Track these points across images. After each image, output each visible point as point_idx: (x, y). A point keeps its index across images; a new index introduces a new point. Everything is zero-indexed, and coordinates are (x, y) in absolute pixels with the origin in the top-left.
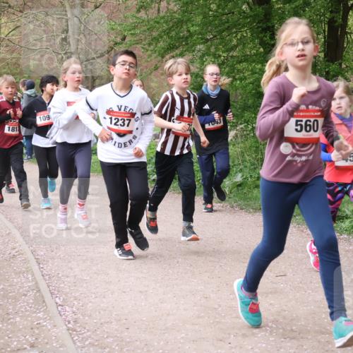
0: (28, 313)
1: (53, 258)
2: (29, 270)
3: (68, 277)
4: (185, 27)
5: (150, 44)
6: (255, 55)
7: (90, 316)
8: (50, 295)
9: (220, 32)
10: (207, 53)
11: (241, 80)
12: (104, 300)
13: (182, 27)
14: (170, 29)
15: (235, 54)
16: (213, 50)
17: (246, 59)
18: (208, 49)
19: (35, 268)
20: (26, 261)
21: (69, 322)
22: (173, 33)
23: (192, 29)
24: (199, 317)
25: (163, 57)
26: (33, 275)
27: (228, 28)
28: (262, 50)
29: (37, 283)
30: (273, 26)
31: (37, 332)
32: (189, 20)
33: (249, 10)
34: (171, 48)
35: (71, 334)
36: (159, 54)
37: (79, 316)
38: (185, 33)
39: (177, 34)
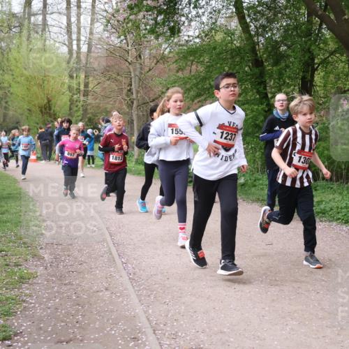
0: (103, 268)
1: (120, 233)
2: (104, 240)
3: (129, 245)
4: (208, 82)
6: (254, 99)
7: (144, 270)
8: (118, 257)
12: (153, 260)
13: (205, 82)
14: (198, 83)
17: (247, 102)
19: (109, 239)
20: (103, 234)
21: (130, 274)
22: (200, 86)
23: (212, 83)
25: (193, 101)
26: (107, 243)
28: (258, 96)
29: (110, 249)
30: (265, 82)
31: (110, 280)
32: (210, 77)
33: (249, 71)
34: (199, 95)
35: (131, 282)
36: (191, 99)
37: (137, 270)
38: (208, 85)
39: (202, 86)
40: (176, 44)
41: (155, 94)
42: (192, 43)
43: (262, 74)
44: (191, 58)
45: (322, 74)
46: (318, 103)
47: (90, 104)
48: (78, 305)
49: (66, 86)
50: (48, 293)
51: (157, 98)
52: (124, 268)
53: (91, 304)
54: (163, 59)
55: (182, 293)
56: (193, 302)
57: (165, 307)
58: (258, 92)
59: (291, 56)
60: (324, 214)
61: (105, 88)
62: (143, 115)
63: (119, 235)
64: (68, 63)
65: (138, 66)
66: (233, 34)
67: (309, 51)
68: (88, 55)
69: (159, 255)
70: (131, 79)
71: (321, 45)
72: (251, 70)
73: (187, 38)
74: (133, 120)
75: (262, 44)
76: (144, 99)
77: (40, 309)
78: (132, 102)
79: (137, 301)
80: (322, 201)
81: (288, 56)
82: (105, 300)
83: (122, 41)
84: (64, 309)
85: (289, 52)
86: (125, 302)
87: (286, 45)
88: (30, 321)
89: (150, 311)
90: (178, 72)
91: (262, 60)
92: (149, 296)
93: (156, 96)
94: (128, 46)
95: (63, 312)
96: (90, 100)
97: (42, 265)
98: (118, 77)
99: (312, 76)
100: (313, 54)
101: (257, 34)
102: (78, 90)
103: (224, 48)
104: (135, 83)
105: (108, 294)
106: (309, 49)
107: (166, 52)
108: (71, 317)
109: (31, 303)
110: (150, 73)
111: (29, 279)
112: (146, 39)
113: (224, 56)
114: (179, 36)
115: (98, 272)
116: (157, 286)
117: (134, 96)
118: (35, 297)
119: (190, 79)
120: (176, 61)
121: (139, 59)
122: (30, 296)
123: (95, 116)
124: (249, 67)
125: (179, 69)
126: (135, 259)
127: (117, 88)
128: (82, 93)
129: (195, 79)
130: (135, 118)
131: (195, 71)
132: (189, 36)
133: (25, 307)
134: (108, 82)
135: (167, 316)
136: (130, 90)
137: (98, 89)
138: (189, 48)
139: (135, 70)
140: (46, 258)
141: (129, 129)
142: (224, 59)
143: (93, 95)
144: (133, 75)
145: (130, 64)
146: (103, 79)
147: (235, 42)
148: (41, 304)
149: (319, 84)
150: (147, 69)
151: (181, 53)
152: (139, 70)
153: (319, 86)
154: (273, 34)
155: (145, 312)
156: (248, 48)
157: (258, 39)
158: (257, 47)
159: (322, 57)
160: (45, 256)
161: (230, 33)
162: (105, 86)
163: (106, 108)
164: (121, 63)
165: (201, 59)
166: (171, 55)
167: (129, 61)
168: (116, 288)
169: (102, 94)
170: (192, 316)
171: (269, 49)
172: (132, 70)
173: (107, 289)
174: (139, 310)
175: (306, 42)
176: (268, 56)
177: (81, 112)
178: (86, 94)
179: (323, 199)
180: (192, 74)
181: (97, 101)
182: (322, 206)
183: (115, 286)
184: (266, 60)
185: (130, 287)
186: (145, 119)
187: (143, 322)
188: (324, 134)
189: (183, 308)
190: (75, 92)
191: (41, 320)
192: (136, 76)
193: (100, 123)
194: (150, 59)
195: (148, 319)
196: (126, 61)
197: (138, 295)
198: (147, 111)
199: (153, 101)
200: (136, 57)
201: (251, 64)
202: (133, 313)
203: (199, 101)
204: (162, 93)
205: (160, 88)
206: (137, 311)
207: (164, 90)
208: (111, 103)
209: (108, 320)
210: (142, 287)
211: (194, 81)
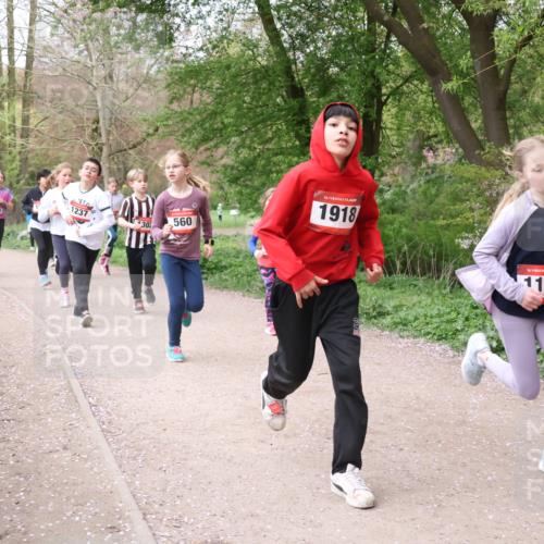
0: (59, 414)
4: (219, 119)
5: (183, 136)
6: (291, 148)
7: (125, 417)
8: (82, 395)
9: (255, 125)
10: (242, 145)
11: (277, 172)
12: (140, 400)
13: (215, 118)
14: (204, 120)
15: (270, 146)
16: (248, 142)
17: (281, 152)
18: (243, 141)
21: (104, 423)
22: (207, 125)
23: (226, 121)
24: (240, 417)
25: (197, 149)
26: (65, 374)
27: (263, 121)
28: (297, 143)
29: (69, 382)
30: (308, 120)
31: (70, 433)
32: (223, 111)
33: (283, 103)
34: (205, 139)
35: (105, 436)
36: (193, 146)
37: (114, 417)
38: (220, 125)
39: (211, 125)
40: (167, 59)
41: (137, 137)
42: (192, 58)
43: (303, 109)
44: (192, 82)
45: (394, 111)
46: (390, 155)
47: (32, 150)
48: (19, 474)
51: (139, 143)
52: (93, 414)
53: (39, 473)
54: (147, 81)
55: (188, 453)
56: (206, 467)
57: (162, 475)
58: (298, 136)
59: (346, 82)
60: (405, 325)
61: (56, 126)
62: (119, 169)
65: (109, 92)
66: (256, 46)
67: (372, 75)
68: (26, 73)
69: (149, 392)
70: (97, 111)
71: (391, 67)
72: (285, 101)
73: (184, 51)
75: (302, 62)
76: (118, 143)
78: (101, 150)
79: (114, 466)
80: (401, 306)
81: (341, 83)
82: (62, 467)
83: (81, 52)
85: (343, 76)
86: (95, 470)
87: (337, 65)
89: (137, 483)
90: (171, 102)
91: (302, 88)
92: (134, 458)
93: (139, 139)
94: (91, 60)
96: (32, 144)
98: (77, 109)
99: (379, 113)
100: (378, 80)
101: (293, 47)
102: (13, 129)
103: (243, 67)
104: (104, 119)
105: (67, 455)
106: (372, 72)
107: (152, 72)
108: (8, 495)
110: (128, 102)
112: (120, 50)
113: (242, 79)
114: (172, 47)
115: (50, 420)
116: (147, 441)
117: (104, 139)
119: (191, 114)
120: (168, 86)
121: (109, 81)
124: (283, 97)
125: (174, 98)
126: (110, 399)
127: (75, 126)
128: (18, 133)
129: (200, 114)
130: (105, 172)
131: (198, 101)
132: (187, 48)
134: (61, 117)
135: (164, 490)
136: (96, 130)
137: (45, 127)
138: (187, 66)
139: (103, 99)
142: (244, 85)
143: (36, 137)
144: (99, 104)
145: (95, 88)
146: (53, 111)
147: (259, 59)
149: (389, 125)
150: (123, 97)
151: (176, 74)
152: (110, 98)
153: (391, 129)
154: (316, 48)
155: (129, 484)
156: (278, 68)
157: (294, 54)
158: (293, 67)
159: (393, 85)
161: (251, 45)
162: (56, 122)
165: (208, 84)
167: (94, 84)
168: (81, 445)
169: (52, 135)
170: (205, 490)
171: (313, 70)
172: (98, 98)
173: (65, 448)
174: (119, 480)
175: (366, 61)
176: (311, 81)
178: (25, 134)
179: (404, 302)
180: (195, 106)
181: (44, 146)
182: (402, 314)
183: (79, 442)
184: (308, 87)
185: (102, 443)
186: (122, 176)
187: (125, 501)
188: (401, 202)
189: (190, 476)
190: (7, 131)
192: (105, 107)
194: (127, 82)
195: (134, 496)
196: (89, 83)
197: (115, 457)
198: (124, 163)
199: (134, 146)
200: (105, 78)
201: (284, 93)
202: (109, 487)
203: (207, 149)
204: (148, 135)
205: (145, 128)
206: (116, 482)
207: (151, 131)
208: (67, 149)
209: (68, 499)
210: (123, 444)
211: (198, 117)
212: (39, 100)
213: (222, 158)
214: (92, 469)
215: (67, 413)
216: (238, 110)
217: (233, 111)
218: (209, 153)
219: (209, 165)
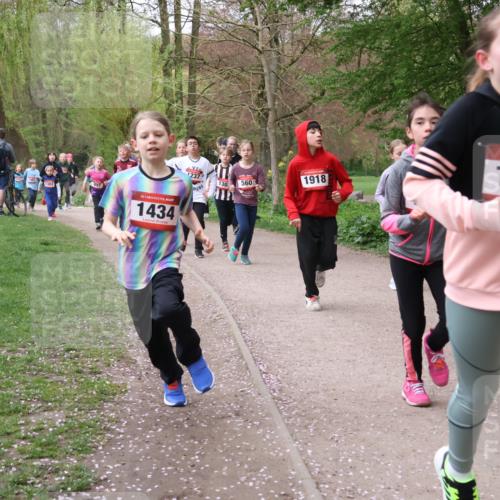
0: (231, 380)
1: (255, 324)
2: (230, 335)
3: (271, 343)
4: (388, 81)
5: (351, 99)
7: (296, 385)
8: (252, 362)
9: (427, 85)
12: (310, 368)
13: (385, 80)
14: (371, 83)
19: (237, 333)
20: (227, 325)
21: (274, 391)
22: (375, 87)
23: (396, 82)
25: (365, 112)
26: (235, 341)
27: (435, 81)
29: (239, 349)
31: (241, 399)
32: (392, 72)
33: (457, 62)
34: (374, 102)
35: (277, 403)
36: (361, 109)
37: (285, 385)
38: (389, 86)
39: (379, 88)
40: (335, 20)
41: (303, 101)
42: (360, 17)
44: (360, 43)
47: (199, 117)
48: (194, 438)
49: (159, 89)
50: (144, 418)
51: (306, 108)
52: (264, 380)
53: (213, 438)
54: (314, 44)
56: (378, 439)
61: (221, 92)
62: (284, 135)
63: (252, 327)
64: (162, 51)
65: (274, 56)
68: (192, 39)
69: (319, 361)
70: (263, 77)
73: (351, 10)
74: (268, 144)
75: (477, 17)
76: (284, 108)
77: (134, 444)
78: (267, 115)
79: (286, 434)
82: (235, 432)
83: (247, 15)
84: (171, 445)
86: (268, 437)
88: (118, 462)
89: (309, 452)
90: (338, 64)
92: (306, 427)
93: (304, 104)
94: (256, 24)
95: (170, 448)
96: (199, 111)
97: (133, 372)
98: (243, 75)
101: (469, 1)
102: (180, 96)
103: (414, 25)
104: (270, 84)
105: (240, 421)
107: (318, 34)
108: (183, 458)
109: (120, 433)
110: (294, 66)
111: (114, 394)
112: (285, 13)
113: (413, 37)
114: (339, 7)
115: (221, 386)
116: (318, 411)
117: (269, 104)
118: (124, 425)
119: (359, 76)
120: (336, 47)
121: (274, 44)
122: (118, 422)
123: (207, 136)
124: (456, 54)
125: (341, 60)
126: (280, 366)
127: (240, 92)
128: (185, 100)
129: (368, 76)
130: (271, 139)
131: (367, 62)
132: (354, 6)
133: (110, 440)
134: (227, 83)
135: (336, 460)
136: (261, 95)
137: (211, 94)
138: (355, 26)
139: (269, 63)
140: (139, 362)
141: (263, 158)
142: (415, 44)
143: (203, 103)
144: (266, 70)
145: (261, 52)
146: (218, 77)
147: (432, 15)
148: (135, 436)
150: (288, 61)
151: (344, 34)
152: (275, 62)
155: (302, 453)
156: (452, 24)
157: (469, 10)
158: (468, 22)
160: (138, 359)
162: (221, 88)
163: (224, 124)
164: (246, 51)
165: (377, 44)
166: (327, 38)
167: (260, 48)
168: (252, 412)
169: (218, 101)
172: (264, 63)
173: (237, 414)
174: (291, 449)
177: (184, 131)
178: (192, 101)
180: (362, 67)
181: (210, 112)
183: (251, 409)
185: (275, 412)
186: (288, 142)
187: (297, 469)
189: (363, 448)
190: (175, 98)
191: (135, 461)
192: (270, 71)
193: (216, 148)
194: (292, 44)
195: (306, 465)
196: (255, 47)
197: (287, 425)
198: (289, 129)
199: (300, 111)
200: (270, 42)
201: (459, 51)
202: (281, 454)
203: (375, 112)
204: (315, 99)
205: (311, 92)
206: (288, 451)
207: (317, 95)
208: (232, 115)
209: (242, 464)
210: (294, 413)
211: (366, 79)
212: (206, 67)
213: (391, 121)
214: (264, 436)
215: (238, 379)
216: (409, 70)
217: (403, 72)
218: (376, 116)
219: (378, 129)
